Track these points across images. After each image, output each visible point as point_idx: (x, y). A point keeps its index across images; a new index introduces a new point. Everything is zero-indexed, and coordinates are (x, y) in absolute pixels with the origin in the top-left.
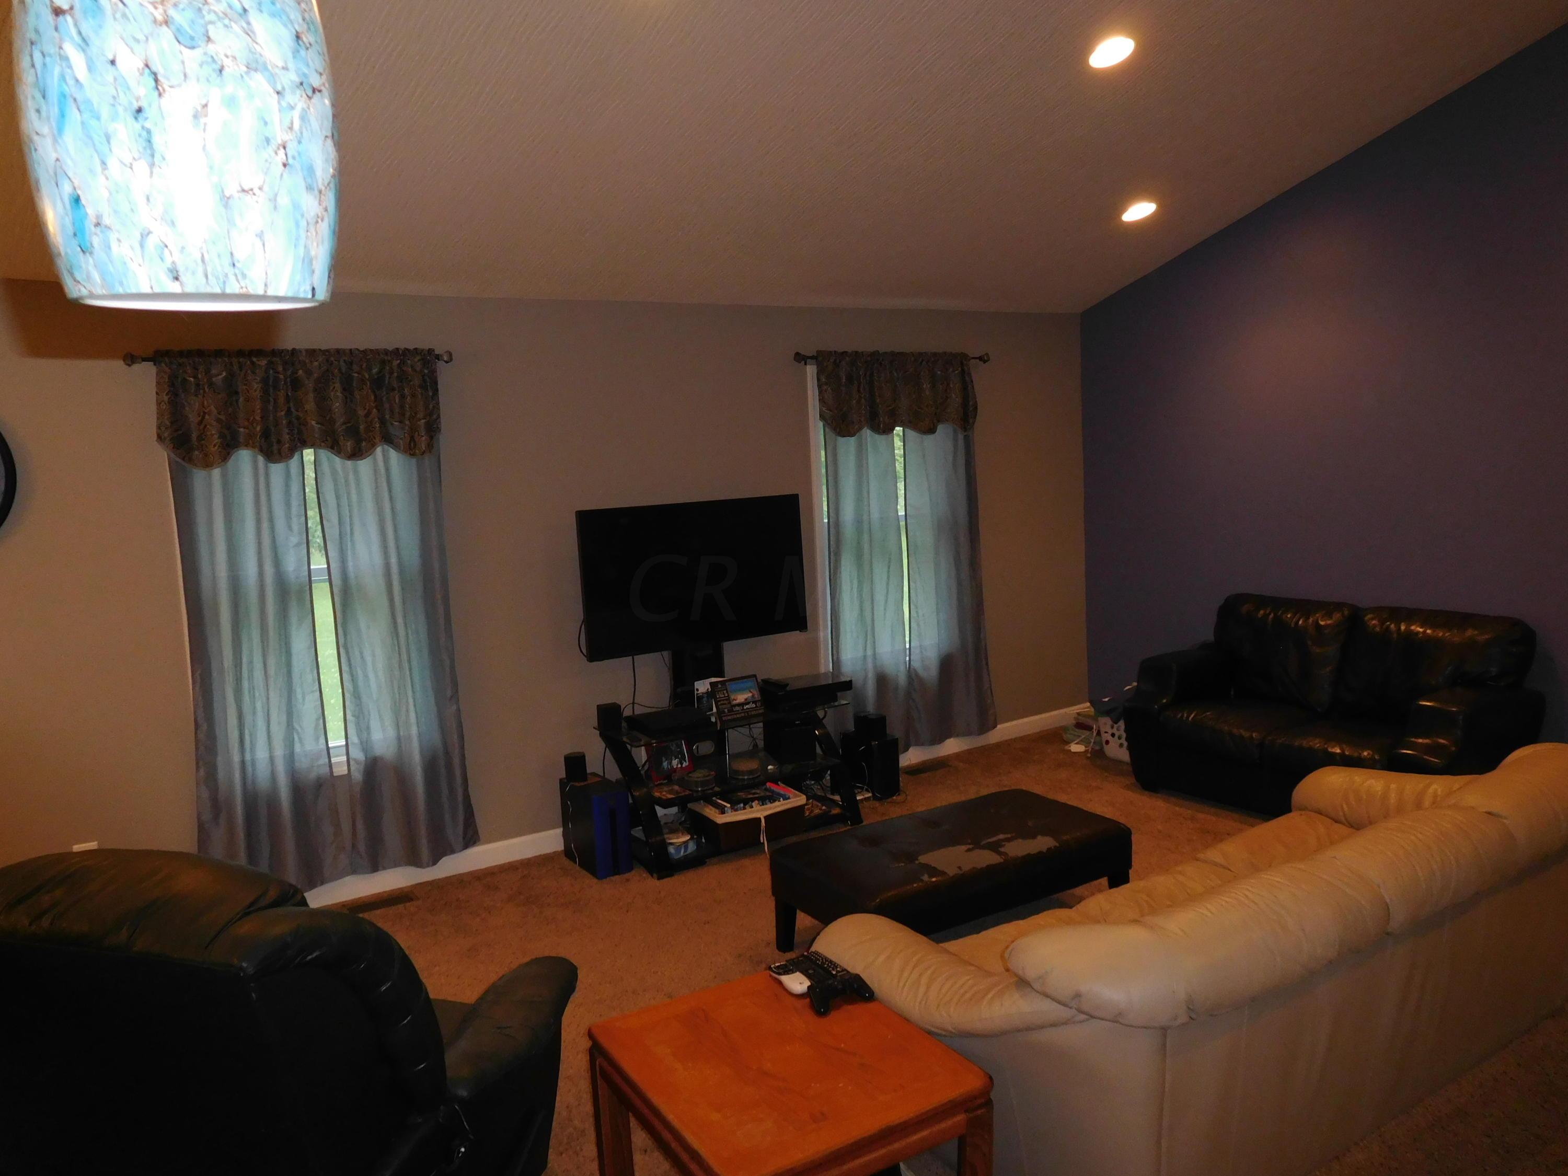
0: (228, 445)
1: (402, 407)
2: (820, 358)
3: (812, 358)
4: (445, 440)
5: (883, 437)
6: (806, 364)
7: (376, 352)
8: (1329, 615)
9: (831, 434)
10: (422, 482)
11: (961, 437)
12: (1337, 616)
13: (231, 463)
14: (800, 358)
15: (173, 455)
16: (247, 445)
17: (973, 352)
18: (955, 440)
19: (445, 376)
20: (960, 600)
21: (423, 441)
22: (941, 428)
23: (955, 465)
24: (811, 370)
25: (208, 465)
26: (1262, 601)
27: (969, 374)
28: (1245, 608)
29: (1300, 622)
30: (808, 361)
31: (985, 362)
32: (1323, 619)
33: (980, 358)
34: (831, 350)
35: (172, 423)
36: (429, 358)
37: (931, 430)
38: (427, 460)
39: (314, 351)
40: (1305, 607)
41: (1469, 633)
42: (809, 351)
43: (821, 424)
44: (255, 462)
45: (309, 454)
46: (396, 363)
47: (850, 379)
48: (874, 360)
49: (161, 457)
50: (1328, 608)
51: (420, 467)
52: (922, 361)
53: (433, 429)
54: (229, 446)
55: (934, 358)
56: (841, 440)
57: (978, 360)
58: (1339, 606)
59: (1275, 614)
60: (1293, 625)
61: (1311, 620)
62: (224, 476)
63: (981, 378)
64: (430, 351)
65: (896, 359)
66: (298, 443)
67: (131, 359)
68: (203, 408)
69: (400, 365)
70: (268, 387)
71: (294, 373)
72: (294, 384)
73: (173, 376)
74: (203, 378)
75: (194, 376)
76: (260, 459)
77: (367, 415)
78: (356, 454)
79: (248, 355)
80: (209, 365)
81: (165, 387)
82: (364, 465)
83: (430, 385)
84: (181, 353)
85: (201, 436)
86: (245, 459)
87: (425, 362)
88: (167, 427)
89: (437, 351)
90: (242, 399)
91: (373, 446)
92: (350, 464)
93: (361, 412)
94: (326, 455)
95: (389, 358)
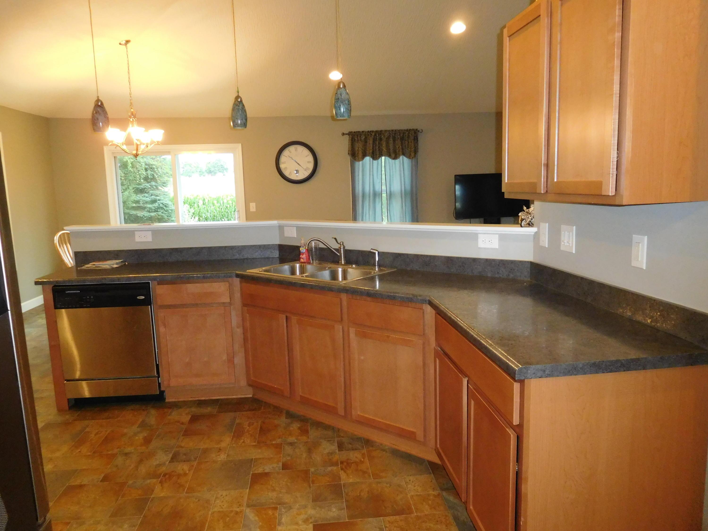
1: (408, 145)
4: (419, 154)
7: (402, 130)
10: (412, 166)
13: (364, 160)
15: (351, 158)
16: (368, 156)
19: (420, 136)
21: (413, 155)
25: (359, 161)
38: (414, 160)
44: (370, 159)
45: (383, 158)
49: (349, 158)
51: (412, 162)
53: (416, 151)
54: (364, 156)
62: (362, 163)
64: (417, 130)
66: (381, 155)
67: (343, 134)
68: (359, 146)
69: (408, 134)
70: (374, 140)
71: (381, 136)
72: (381, 139)
73: (352, 138)
74: (359, 139)
75: (357, 138)
76: (371, 159)
77: (399, 147)
78: (395, 158)
79: (370, 132)
80: (361, 135)
81: (350, 141)
82: (397, 161)
83: (416, 139)
84: (354, 132)
85: (358, 153)
86: (368, 159)
87: (415, 133)
88: (350, 151)
89: (418, 130)
90: (368, 144)
91: (400, 156)
92: (393, 161)
93: (397, 147)
94: (387, 158)
95: (405, 132)
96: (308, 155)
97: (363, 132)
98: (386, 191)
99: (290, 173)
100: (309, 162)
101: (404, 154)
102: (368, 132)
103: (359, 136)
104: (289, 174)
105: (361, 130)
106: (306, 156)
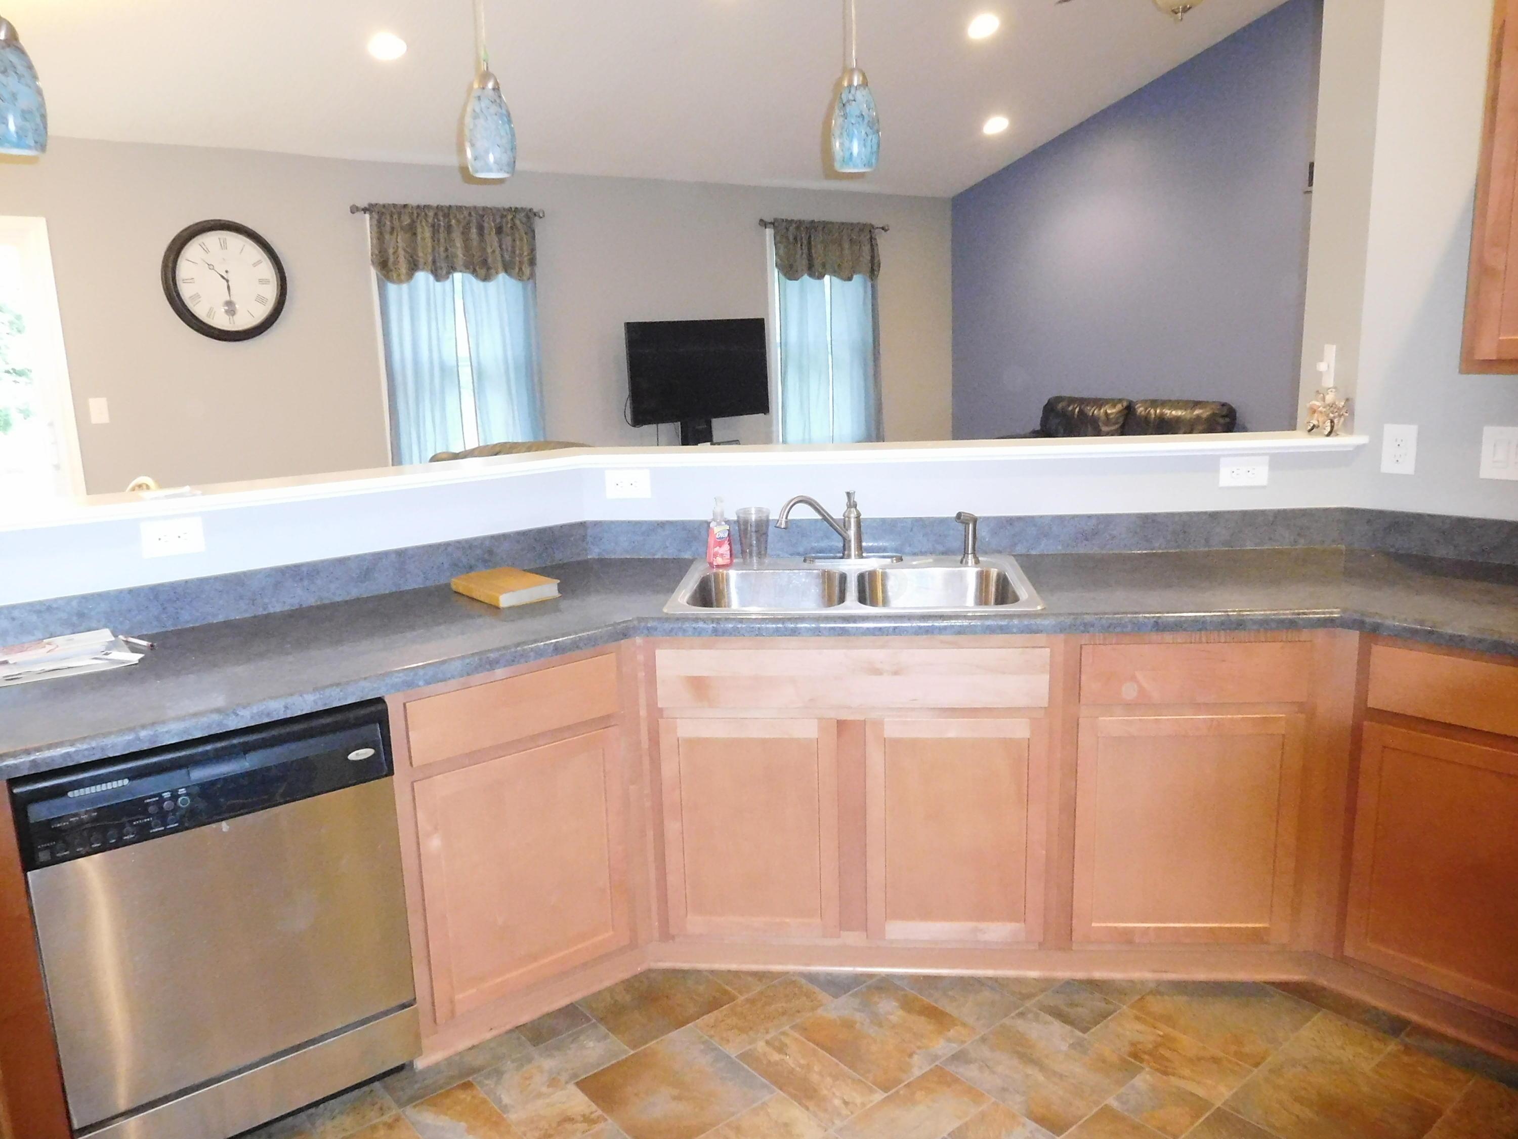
0: (413, 269)
1: (513, 247)
2: (774, 224)
3: (771, 223)
4: (539, 270)
5: (818, 281)
6: (766, 228)
7: (498, 210)
8: (1114, 406)
9: (782, 277)
10: (525, 297)
11: (869, 284)
12: (1119, 407)
13: (413, 282)
14: (763, 224)
15: (379, 273)
16: (423, 269)
17: (877, 223)
18: (865, 288)
19: (539, 226)
20: (867, 403)
21: (527, 270)
22: (855, 277)
23: (865, 303)
24: (769, 232)
25: (399, 281)
26: (1072, 400)
27: (875, 239)
28: (1060, 406)
29: (1095, 412)
30: (769, 225)
31: (886, 231)
32: (1110, 408)
33: (883, 228)
34: (783, 218)
35: (380, 252)
36: (530, 215)
37: (850, 279)
38: (530, 285)
39: (461, 207)
40: (1099, 403)
41: (1197, 412)
42: (768, 219)
43: (776, 271)
44: (427, 280)
45: (457, 276)
46: (510, 217)
47: (795, 239)
48: (812, 228)
49: (373, 273)
50: (1113, 402)
51: (525, 288)
52: (844, 228)
53: (532, 262)
54: (414, 267)
55: (852, 226)
56: (790, 283)
57: (881, 230)
58: (1120, 401)
59: (1080, 408)
60: (1091, 414)
61: (1102, 411)
62: (410, 289)
63: (883, 242)
64: (531, 210)
65: (825, 226)
66: (452, 269)
67: (354, 209)
68: (398, 242)
69: (512, 219)
70: (435, 229)
71: (450, 221)
72: (449, 228)
73: (379, 221)
74: (396, 223)
75: (391, 221)
76: (431, 278)
77: (494, 252)
78: (486, 278)
79: (422, 209)
80: (400, 214)
81: (375, 228)
82: (491, 285)
83: (531, 233)
84: (384, 206)
85: (395, 261)
86: (423, 278)
87: (528, 217)
88: (376, 255)
89: (535, 210)
90: (419, 238)
91: (497, 273)
92: (481, 284)
93: (489, 250)
94: (470, 277)
95: (505, 213)
96: (259, 262)
97: (405, 206)
98: (471, 359)
99: (211, 312)
100: (262, 281)
101: (507, 268)
102: (418, 207)
103: (395, 216)
104: (209, 315)
105: (400, 200)
106: (255, 265)
